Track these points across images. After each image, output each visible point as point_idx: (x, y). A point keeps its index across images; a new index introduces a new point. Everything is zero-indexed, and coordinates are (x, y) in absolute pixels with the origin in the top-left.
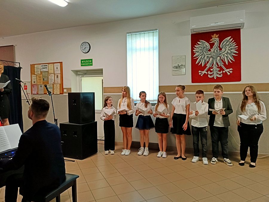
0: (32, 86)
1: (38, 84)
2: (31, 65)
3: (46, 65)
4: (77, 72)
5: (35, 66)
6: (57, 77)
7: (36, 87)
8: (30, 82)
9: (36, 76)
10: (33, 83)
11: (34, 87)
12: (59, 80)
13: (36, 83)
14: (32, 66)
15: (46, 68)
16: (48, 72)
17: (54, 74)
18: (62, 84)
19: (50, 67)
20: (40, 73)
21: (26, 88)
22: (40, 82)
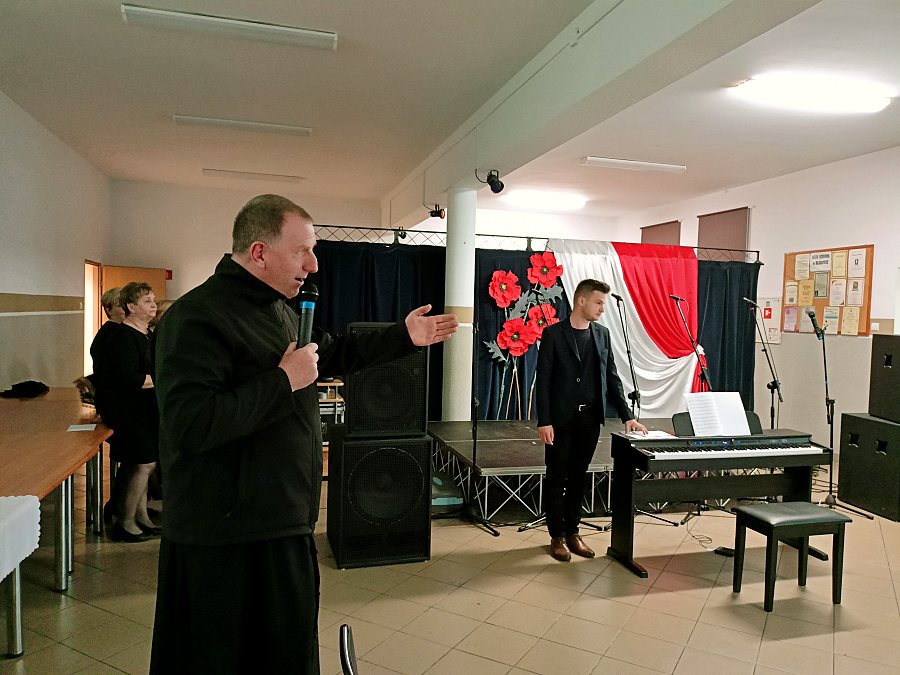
0: (785, 309)
1: (800, 304)
2: (786, 255)
3: (825, 253)
5: (798, 257)
6: (855, 287)
7: (793, 314)
8: (781, 300)
9: (796, 283)
10: (787, 302)
11: (788, 313)
12: (858, 297)
13: (795, 302)
14: (790, 259)
15: (824, 262)
16: (829, 273)
17: (847, 279)
18: (867, 308)
19: (839, 259)
20: (808, 277)
21: (769, 317)
22: (806, 300)
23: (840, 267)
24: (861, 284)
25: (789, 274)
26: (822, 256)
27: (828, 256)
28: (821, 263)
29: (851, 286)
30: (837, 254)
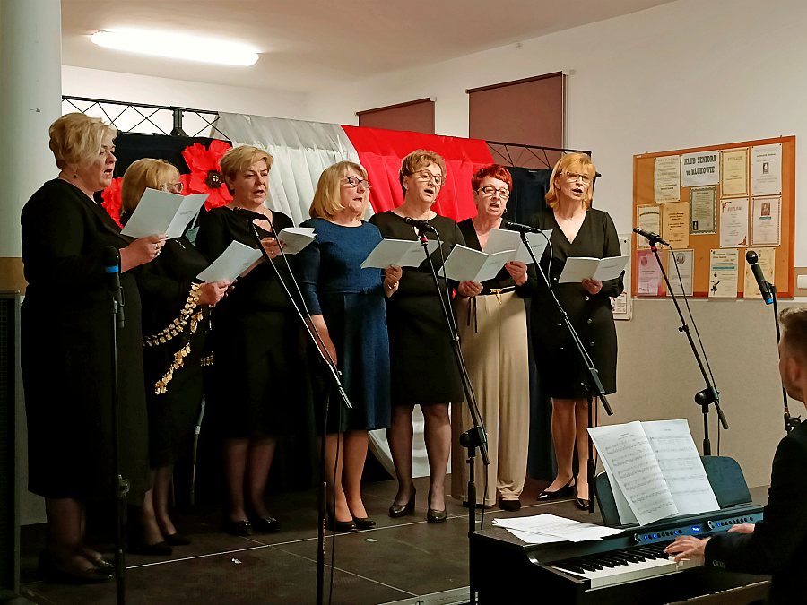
0: (638, 256)
2: (636, 159)
3: (708, 154)
15: (707, 169)
17: (750, 198)
18: (788, 249)
20: (677, 195)
22: (677, 239)
23: (735, 177)
24: (776, 206)
25: (643, 192)
26: (702, 159)
27: (713, 158)
28: (701, 171)
29: (757, 212)
30: (729, 154)
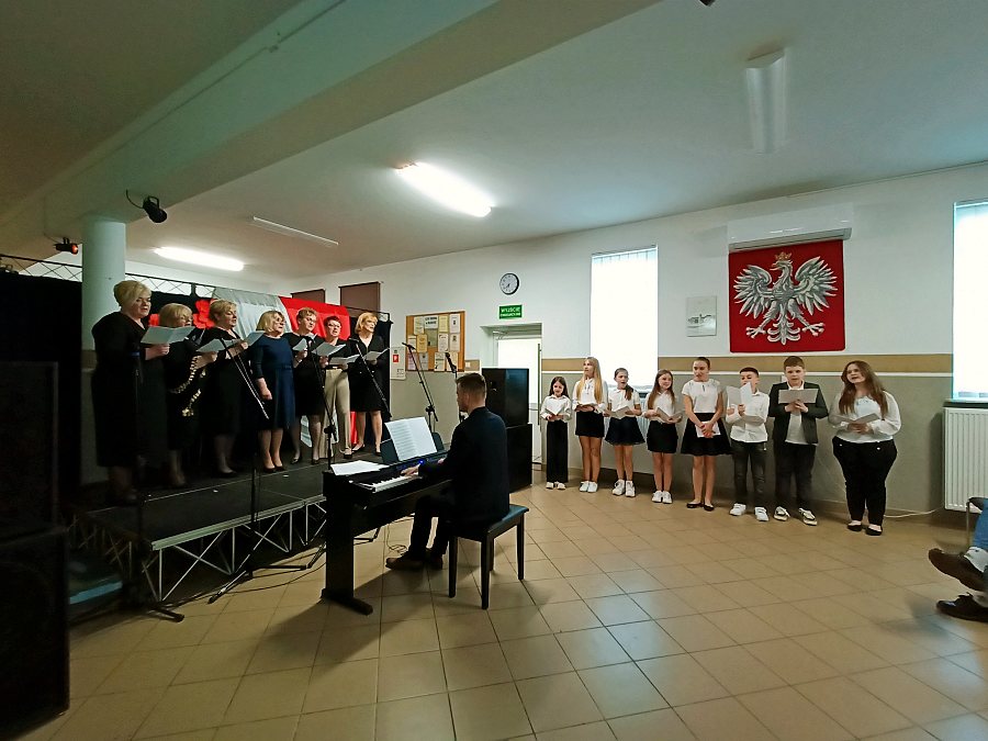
0: (408, 355)
1: (418, 351)
2: (407, 318)
3: (433, 317)
4: (490, 331)
5: (415, 319)
6: (454, 339)
8: (404, 350)
9: (415, 337)
11: (410, 357)
12: (457, 345)
13: (415, 350)
14: (410, 319)
15: (433, 322)
16: (437, 329)
17: (449, 333)
18: (462, 353)
19: (443, 320)
20: (423, 332)
21: (397, 361)
22: (421, 348)
23: (444, 326)
24: (458, 337)
25: (410, 330)
27: (436, 318)
28: (431, 323)
29: (452, 338)
30: (441, 317)
